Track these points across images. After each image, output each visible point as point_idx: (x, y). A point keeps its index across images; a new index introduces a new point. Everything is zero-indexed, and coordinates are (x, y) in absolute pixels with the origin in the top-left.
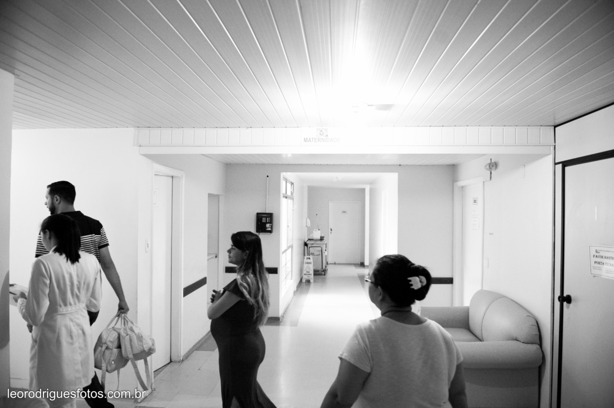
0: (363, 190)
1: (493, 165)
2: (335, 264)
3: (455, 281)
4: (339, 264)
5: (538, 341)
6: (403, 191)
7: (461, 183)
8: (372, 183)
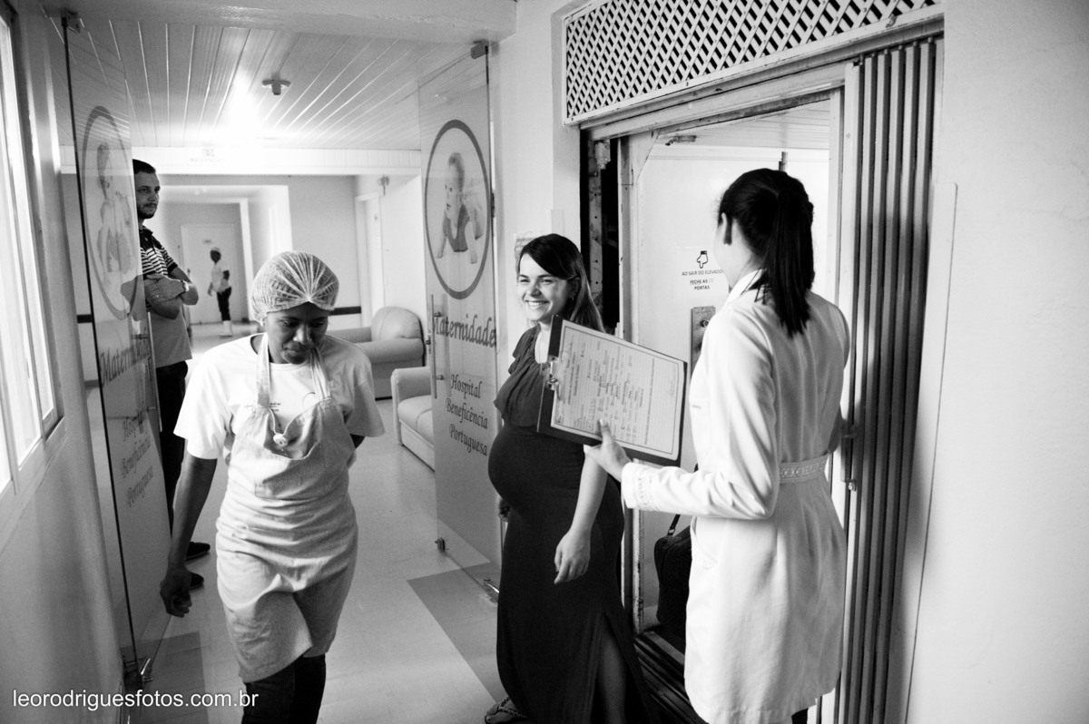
0: (236, 207)
1: (385, 181)
2: (200, 323)
3: (363, 310)
4: (207, 323)
5: (419, 335)
6: (296, 208)
7: (362, 198)
8: (250, 196)
